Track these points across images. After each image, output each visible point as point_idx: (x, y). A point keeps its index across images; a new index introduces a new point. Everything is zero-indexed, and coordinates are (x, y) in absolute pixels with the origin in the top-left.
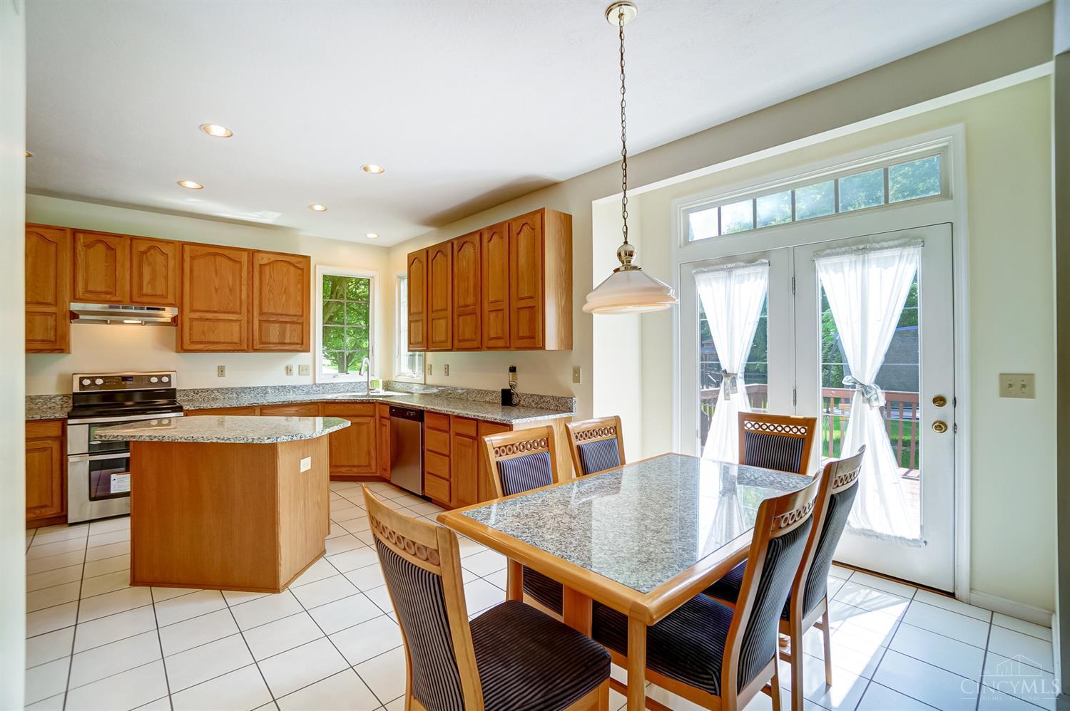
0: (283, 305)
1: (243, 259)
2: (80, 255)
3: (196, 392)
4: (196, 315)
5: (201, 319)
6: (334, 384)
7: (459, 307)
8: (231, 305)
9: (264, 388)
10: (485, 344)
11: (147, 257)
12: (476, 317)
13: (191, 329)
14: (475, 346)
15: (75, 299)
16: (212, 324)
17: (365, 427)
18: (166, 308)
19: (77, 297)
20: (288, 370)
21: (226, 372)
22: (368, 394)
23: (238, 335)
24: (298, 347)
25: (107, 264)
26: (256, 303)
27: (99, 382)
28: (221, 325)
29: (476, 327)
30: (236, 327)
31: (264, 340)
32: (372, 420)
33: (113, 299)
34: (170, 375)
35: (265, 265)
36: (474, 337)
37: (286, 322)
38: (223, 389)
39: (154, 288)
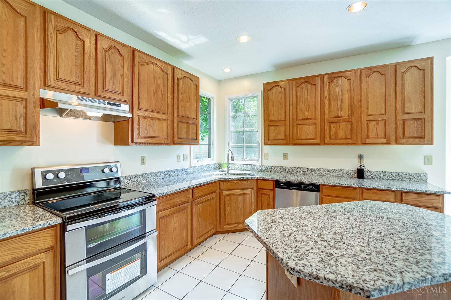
1: (169, 71)
2: (52, 38)
3: (129, 178)
4: (142, 113)
5: (145, 117)
7: (331, 118)
8: (163, 107)
9: (167, 172)
13: (138, 125)
15: (45, 85)
16: (151, 121)
17: (248, 197)
18: (122, 105)
19: (48, 83)
20: (178, 158)
21: (146, 161)
23: (166, 131)
25: (76, 54)
26: (175, 107)
27: (62, 175)
28: (156, 122)
29: (351, 130)
30: (165, 125)
31: (179, 136)
33: (82, 90)
34: (117, 166)
35: (180, 78)
37: (190, 124)
38: (145, 174)
39: (114, 85)
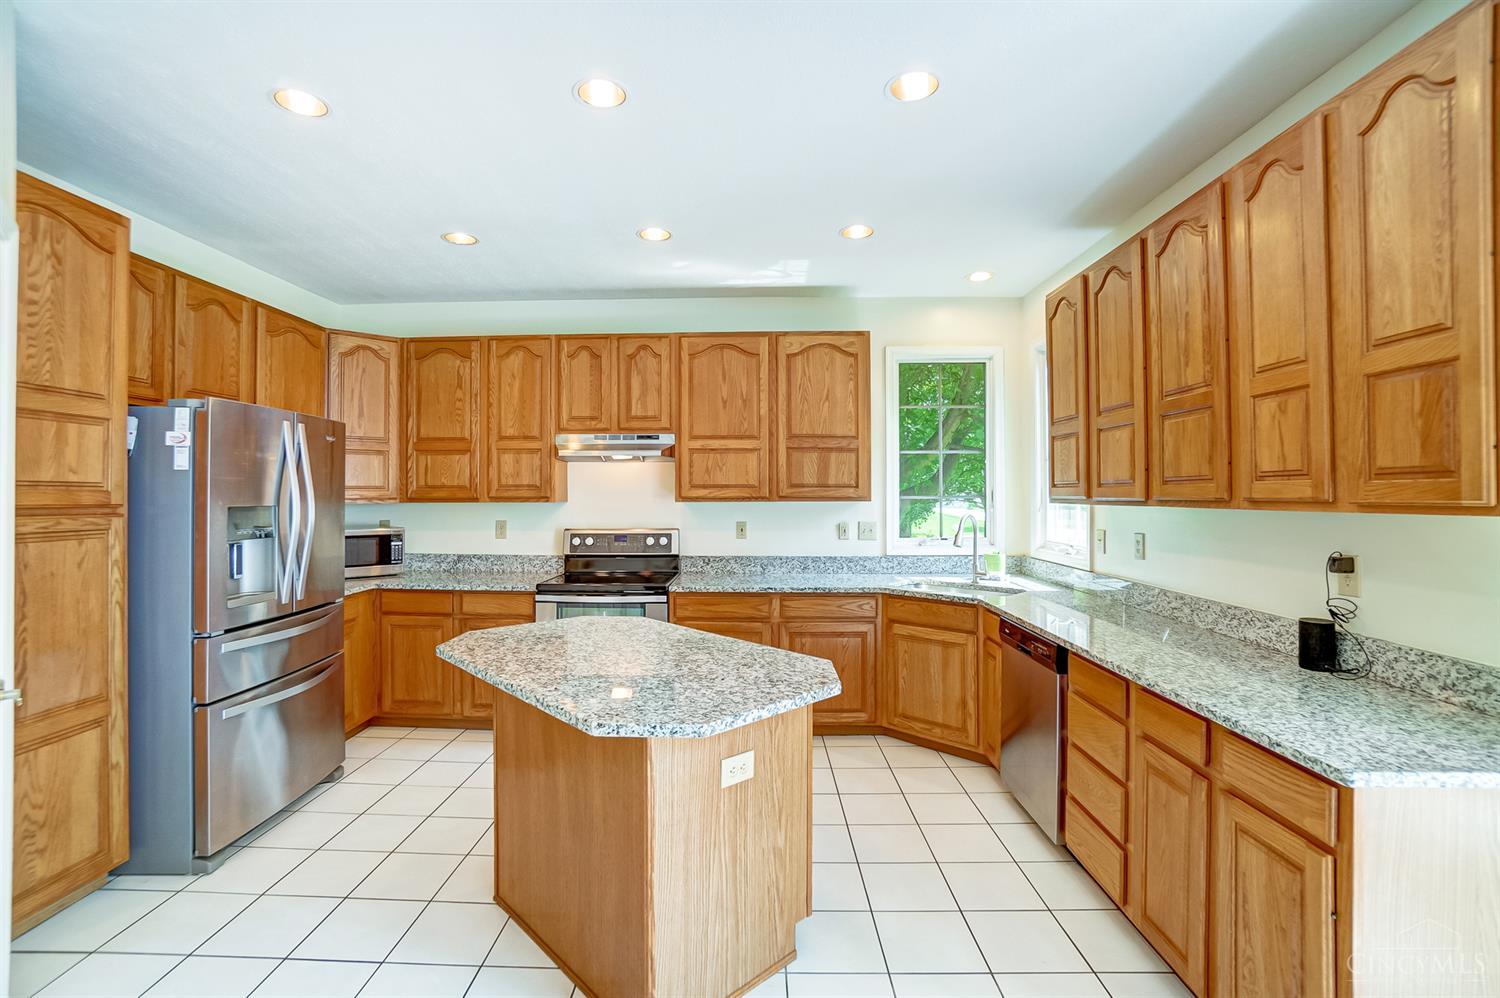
0: (825, 422)
1: (761, 349)
2: (565, 369)
3: (707, 561)
4: (698, 444)
5: (703, 450)
6: (920, 558)
7: (1162, 396)
8: (746, 426)
9: (801, 560)
10: (1242, 490)
11: (636, 363)
12: (1213, 415)
13: (691, 466)
14: (1211, 496)
15: (559, 429)
16: (718, 456)
17: (956, 654)
18: (660, 435)
19: (562, 427)
20: (841, 531)
21: (748, 532)
22: (975, 582)
23: (756, 473)
24: (851, 492)
25: (591, 379)
26: (782, 419)
27: (589, 541)
28: (732, 456)
29: (1213, 443)
30: (753, 458)
31: (795, 481)
32: (971, 639)
33: (600, 426)
34: (670, 535)
35: (795, 355)
36: (1205, 470)
37: (831, 450)
38: (742, 558)
39: (644, 407)
